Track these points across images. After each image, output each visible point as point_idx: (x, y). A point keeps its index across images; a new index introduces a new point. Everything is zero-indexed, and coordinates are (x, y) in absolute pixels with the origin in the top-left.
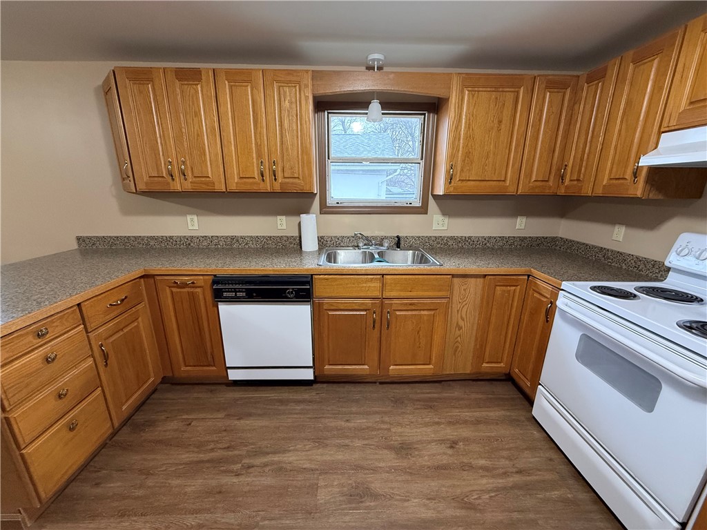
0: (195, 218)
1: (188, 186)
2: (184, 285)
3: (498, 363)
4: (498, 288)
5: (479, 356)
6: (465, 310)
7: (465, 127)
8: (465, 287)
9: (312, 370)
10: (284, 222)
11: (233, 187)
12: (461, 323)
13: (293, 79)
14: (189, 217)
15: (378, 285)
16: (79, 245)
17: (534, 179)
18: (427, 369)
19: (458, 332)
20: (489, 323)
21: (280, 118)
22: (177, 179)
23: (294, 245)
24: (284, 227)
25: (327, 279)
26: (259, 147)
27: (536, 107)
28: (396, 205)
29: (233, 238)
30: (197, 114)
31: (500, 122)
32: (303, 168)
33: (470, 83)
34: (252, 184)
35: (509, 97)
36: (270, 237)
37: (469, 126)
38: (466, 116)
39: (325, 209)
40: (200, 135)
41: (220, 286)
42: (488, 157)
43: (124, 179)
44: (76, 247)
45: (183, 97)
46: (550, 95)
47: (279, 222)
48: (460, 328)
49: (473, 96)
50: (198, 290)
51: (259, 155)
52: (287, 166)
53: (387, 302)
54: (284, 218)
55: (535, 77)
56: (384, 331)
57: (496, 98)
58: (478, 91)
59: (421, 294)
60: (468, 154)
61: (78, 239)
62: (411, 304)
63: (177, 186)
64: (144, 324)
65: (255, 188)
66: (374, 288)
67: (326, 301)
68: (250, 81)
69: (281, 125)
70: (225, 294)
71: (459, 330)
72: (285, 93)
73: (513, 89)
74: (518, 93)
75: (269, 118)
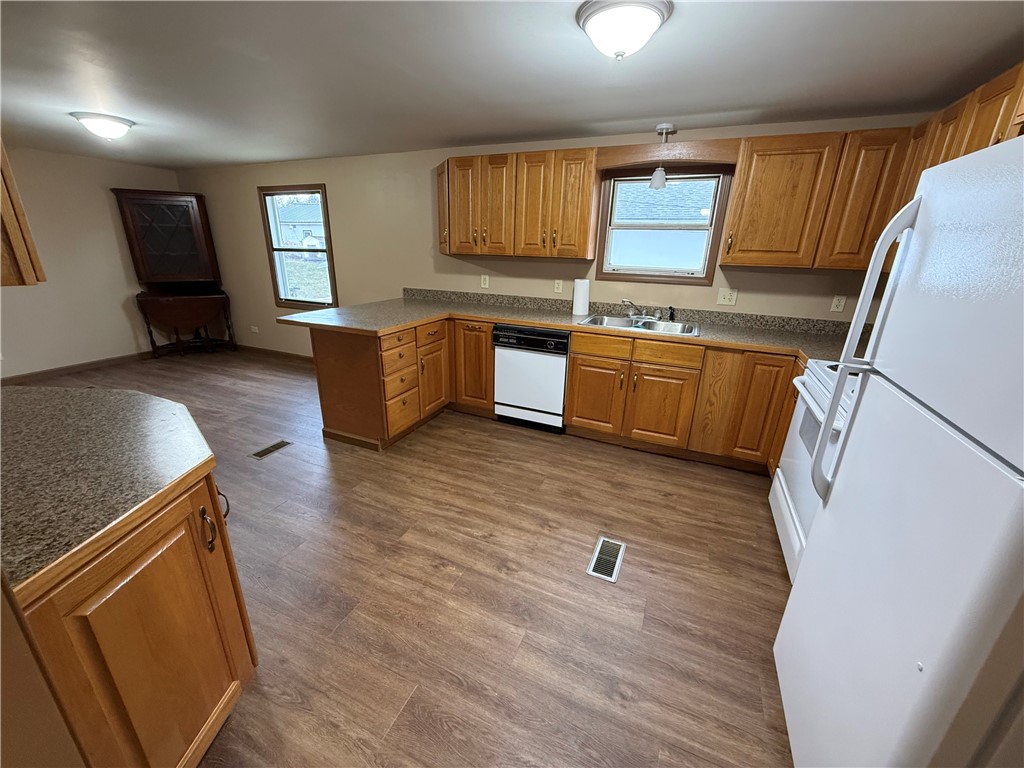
0: (487, 278)
1: (486, 251)
2: (473, 329)
3: (753, 450)
4: (759, 366)
5: (733, 438)
6: (718, 385)
7: (751, 193)
8: (720, 361)
9: (561, 418)
10: (561, 287)
11: (519, 252)
12: (714, 400)
13: (581, 156)
14: (483, 277)
15: (628, 347)
16: (404, 294)
17: (837, 249)
18: (672, 440)
19: (708, 408)
20: (745, 405)
21: (565, 191)
22: (479, 244)
23: (565, 308)
24: (560, 291)
25: (583, 337)
26: (544, 216)
27: (845, 168)
28: (676, 274)
29: (515, 298)
30: (501, 191)
31: (795, 187)
32: (579, 235)
33: (763, 147)
34: (536, 249)
35: (809, 160)
36: (546, 299)
37: (755, 193)
38: (752, 182)
39: (602, 276)
40: (500, 209)
41: (498, 333)
42: (777, 225)
43: (441, 243)
44: (402, 296)
45: (492, 178)
46: (865, 154)
47: (556, 286)
48: (712, 404)
49: (763, 161)
50: (483, 334)
51: (544, 225)
52: (566, 234)
53: (635, 364)
54: (561, 282)
55: (846, 134)
56: (631, 394)
57: (792, 161)
58: (770, 155)
59: (670, 361)
60: (752, 222)
61: (405, 290)
62: (659, 370)
63: (478, 250)
64: (443, 354)
65: (536, 254)
66: (624, 351)
67: (580, 356)
68: (544, 162)
69: (565, 198)
70: (501, 340)
71: (710, 406)
72: (571, 169)
73: (815, 150)
74: (821, 154)
75: (556, 191)
